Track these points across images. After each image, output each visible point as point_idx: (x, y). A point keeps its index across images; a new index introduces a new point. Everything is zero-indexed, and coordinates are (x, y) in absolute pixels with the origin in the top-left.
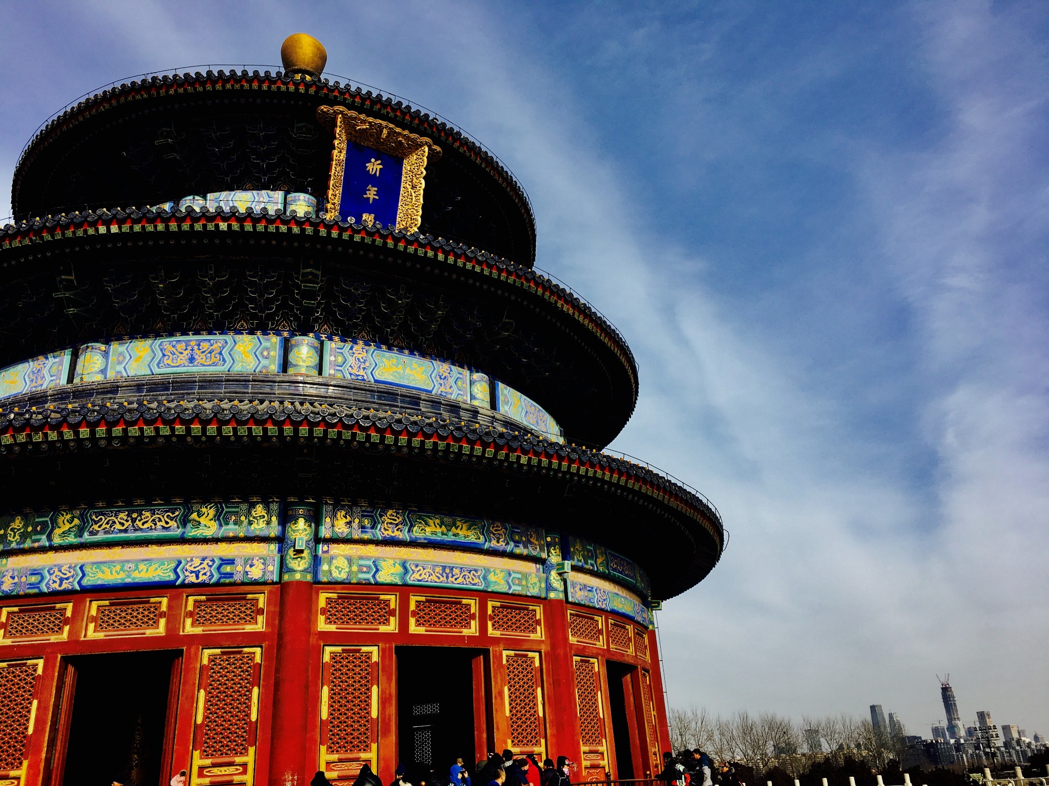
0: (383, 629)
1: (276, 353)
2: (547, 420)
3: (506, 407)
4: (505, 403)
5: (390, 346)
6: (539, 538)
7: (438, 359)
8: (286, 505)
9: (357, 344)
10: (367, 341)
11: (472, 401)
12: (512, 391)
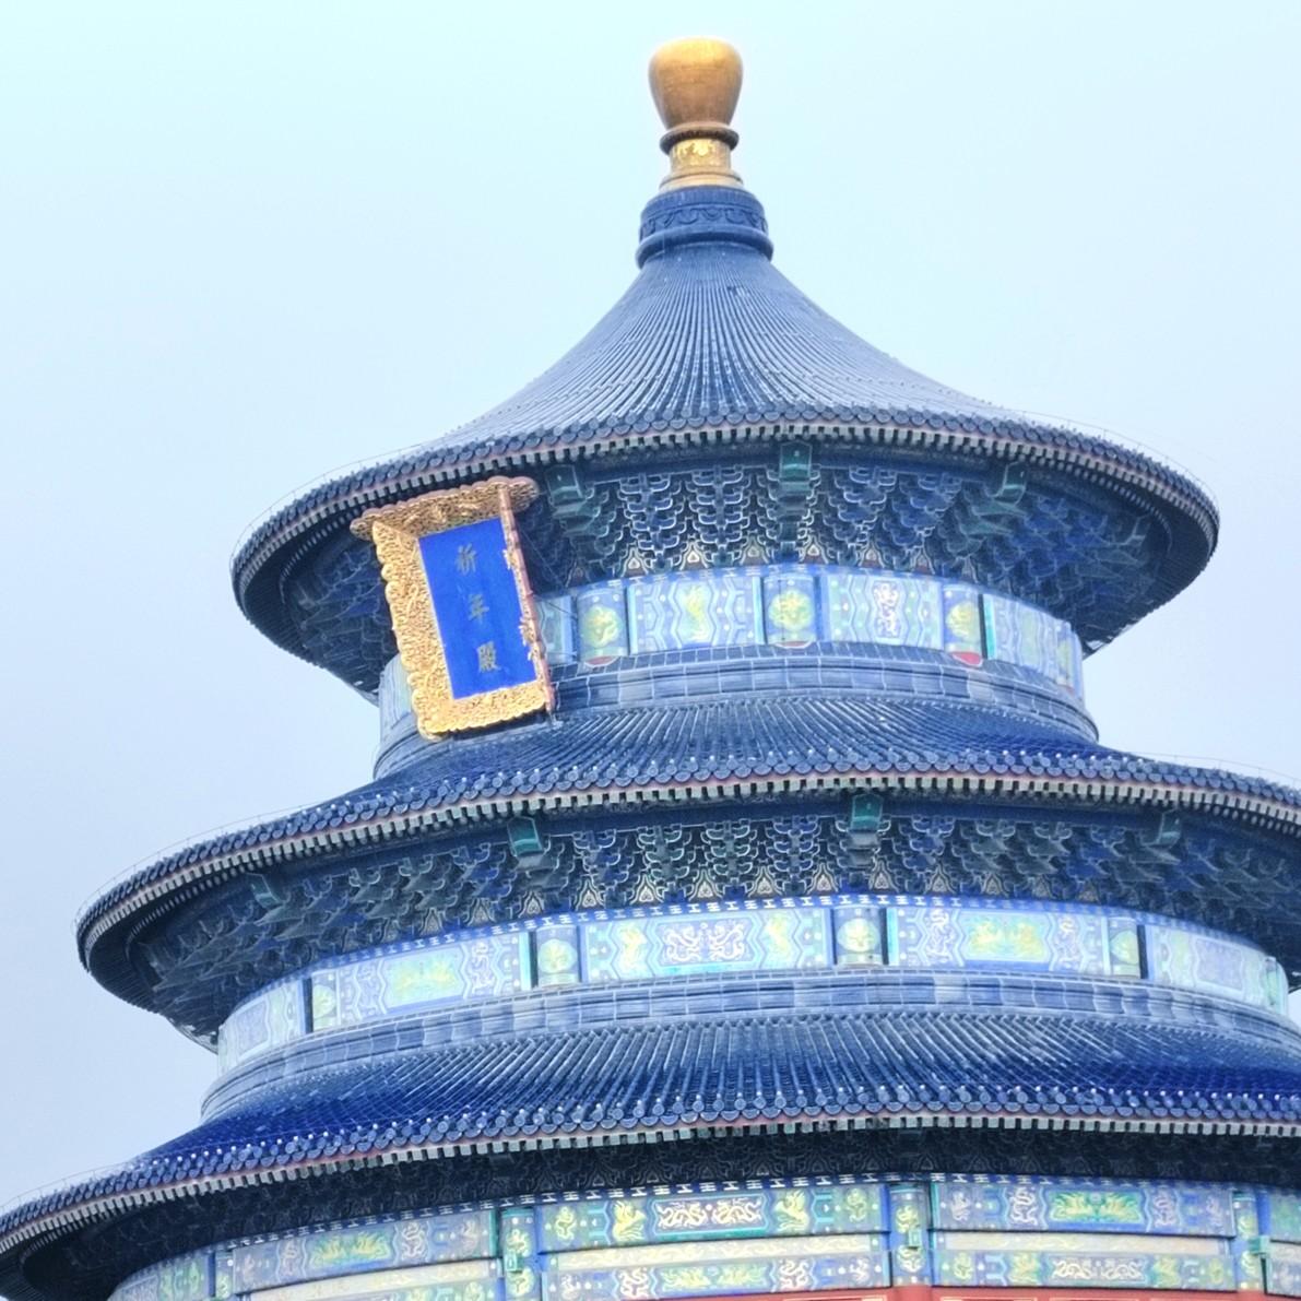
1: (298, 1009)
2: (747, 930)
3: (605, 965)
4: (602, 956)
5: (413, 940)
6: (479, 1227)
7: (481, 931)
8: (214, 1256)
9: (372, 956)
10: (387, 947)
11: (533, 985)
12: (622, 926)
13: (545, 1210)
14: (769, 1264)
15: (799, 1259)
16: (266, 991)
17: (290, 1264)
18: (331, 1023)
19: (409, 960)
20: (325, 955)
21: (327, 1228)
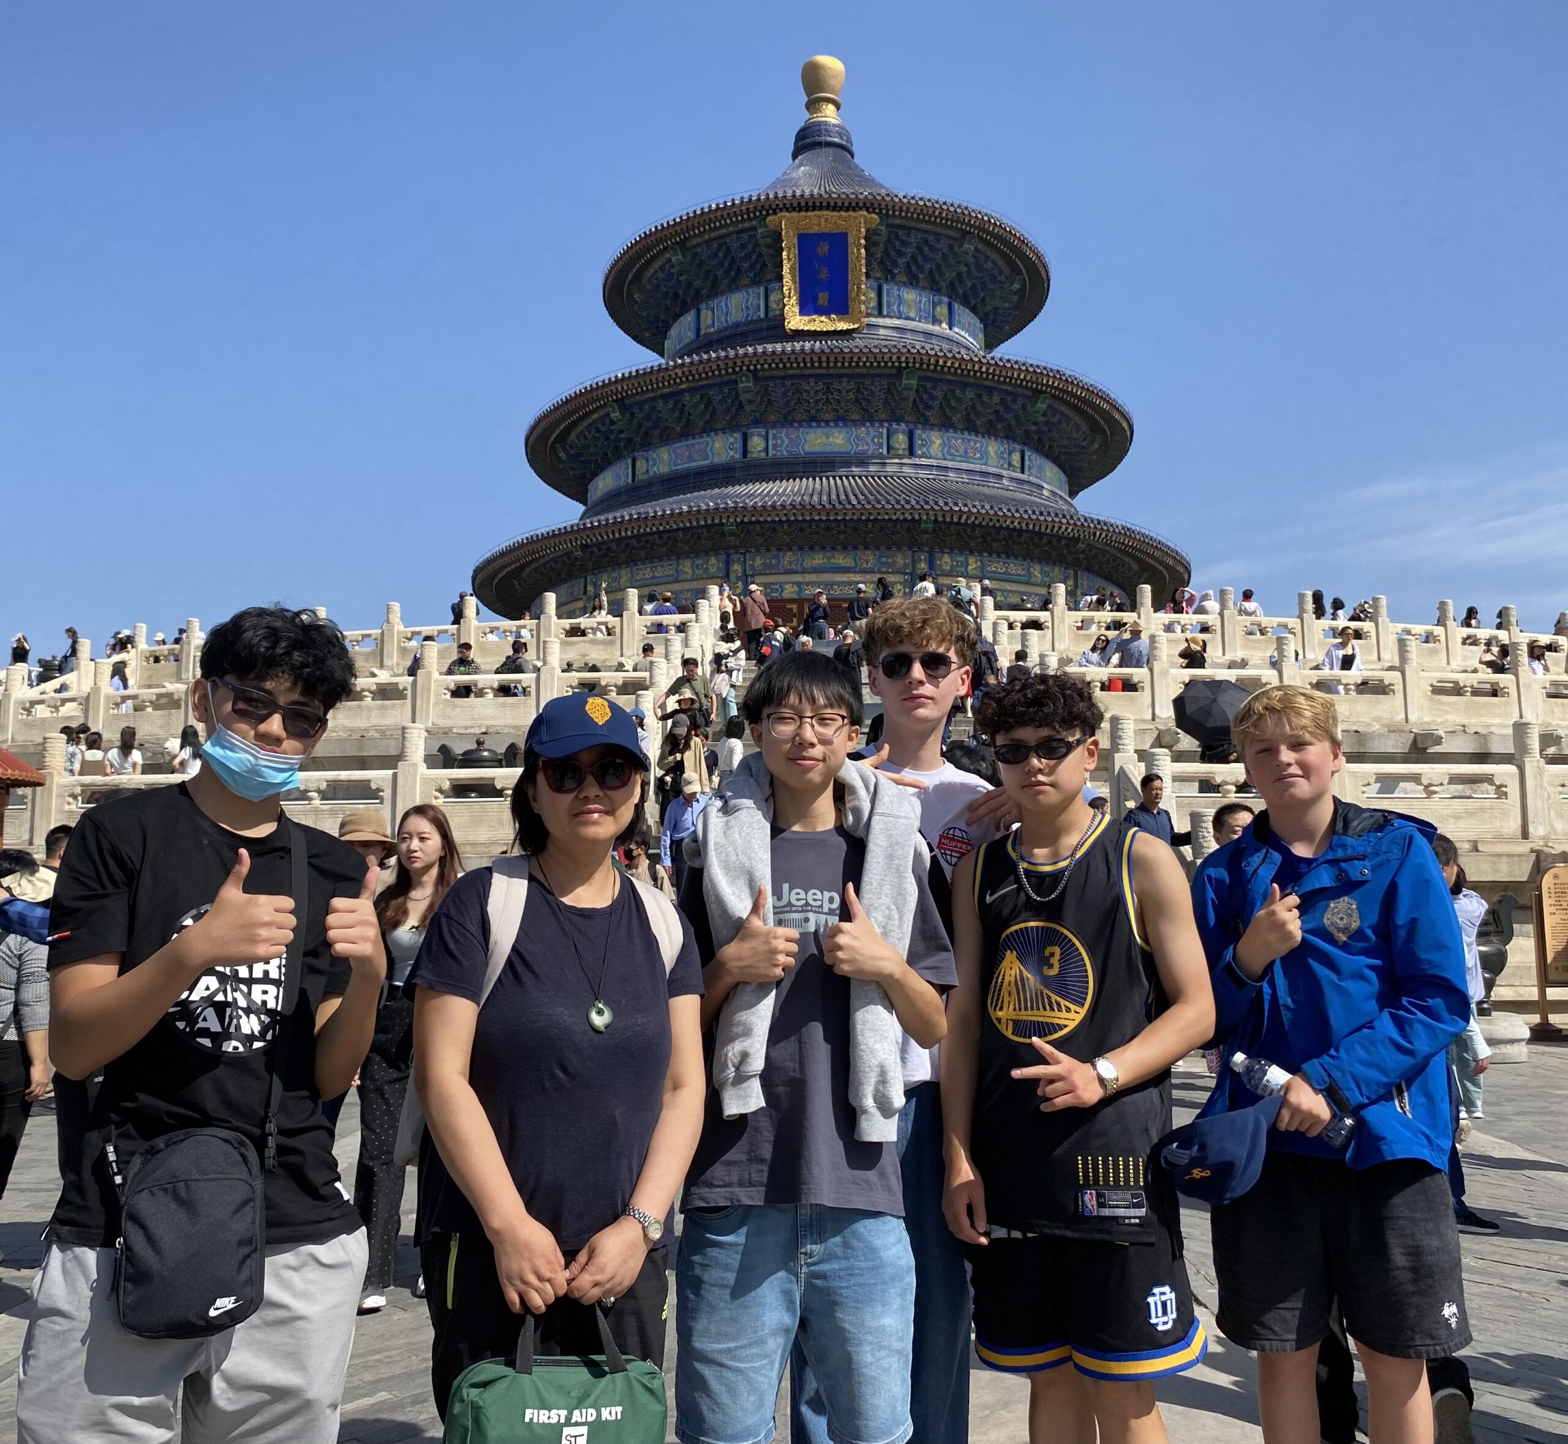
1: (739, 445)
2: (982, 445)
3: (924, 449)
4: (923, 445)
5: (818, 421)
6: (904, 558)
7: (861, 423)
8: (728, 555)
9: (792, 426)
10: (800, 423)
11: (888, 452)
12: (932, 433)
13: (938, 555)
15: (1036, 595)
16: (709, 436)
17: (790, 563)
18: (763, 455)
19: (819, 431)
20: (757, 422)
21: (811, 548)
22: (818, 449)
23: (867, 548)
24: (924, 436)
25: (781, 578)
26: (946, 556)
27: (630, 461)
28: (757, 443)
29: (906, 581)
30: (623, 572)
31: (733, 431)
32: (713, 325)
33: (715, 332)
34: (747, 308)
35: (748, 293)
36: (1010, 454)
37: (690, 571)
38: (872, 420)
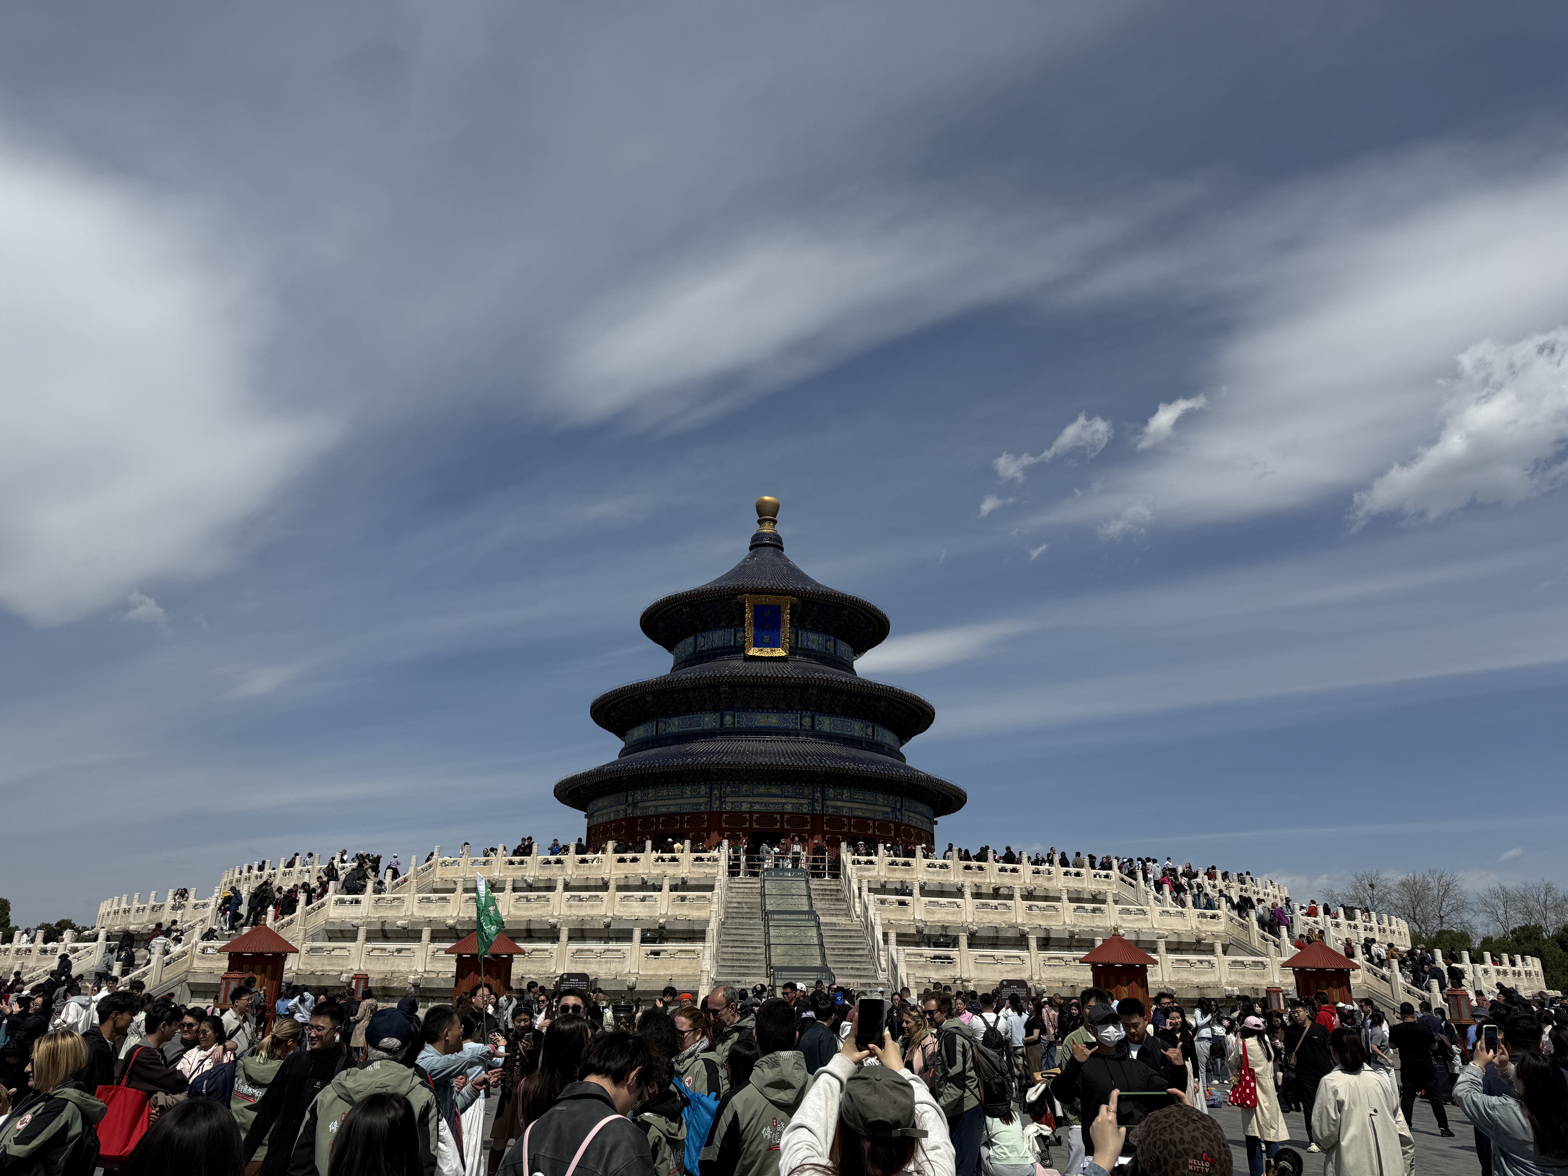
0: (744, 826)
1: (718, 720)
3: (820, 726)
4: (819, 724)
5: (763, 709)
6: (808, 790)
7: (785, 711)
8: (712, 784)
9: (748, 711)
10: (753, 709)
11: (801, 727)
12: (824, 717)
14: (874, 811)
15: (880, 811)
16: (702, 713)
17: (746, 791)
18: (732, 726)
19: (763, 715)
20: (729, 708)
21: (758, 783)
22: (762, 724)
23: (788, 784)
24: (820, 719)
25: (741, 799)
26: (831, 790)
27: (655, 723)
28: (728, 719)
29: (809, 802)
30: (651, 791)
31: (715, 712)
32: (704, 646)
33: (705, 651)
34: (724, 640)
35: (725, 632)
36: (867, 727)
37: (689, 793)
38: (792, 710)
